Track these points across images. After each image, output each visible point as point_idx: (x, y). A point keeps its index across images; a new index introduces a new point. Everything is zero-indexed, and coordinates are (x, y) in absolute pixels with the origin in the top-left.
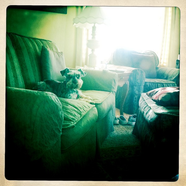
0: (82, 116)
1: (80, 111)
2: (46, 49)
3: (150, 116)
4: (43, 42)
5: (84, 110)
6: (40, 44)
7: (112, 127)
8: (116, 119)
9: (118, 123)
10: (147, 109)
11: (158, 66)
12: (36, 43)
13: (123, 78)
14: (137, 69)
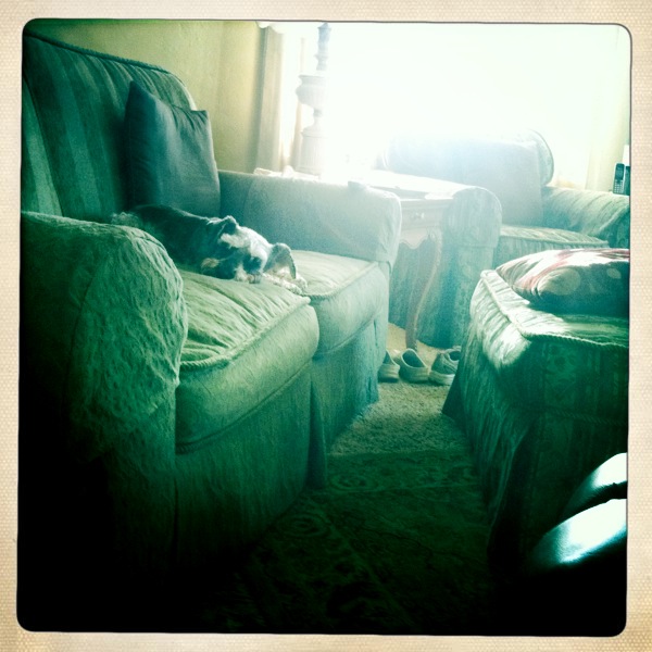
0: (260, 332)
1: (252, 314)
2: (146, 95)
3: (504, 346)
4: (135, 73)
5: (269, 313)
6: (125, 76)
7: (373, 388)
8: (387, 360)
9: (396, 376)
10: (496, 324)
11: (552, 184)
12: (110, 74)
13: (423, 216)
14: (474, 187)
